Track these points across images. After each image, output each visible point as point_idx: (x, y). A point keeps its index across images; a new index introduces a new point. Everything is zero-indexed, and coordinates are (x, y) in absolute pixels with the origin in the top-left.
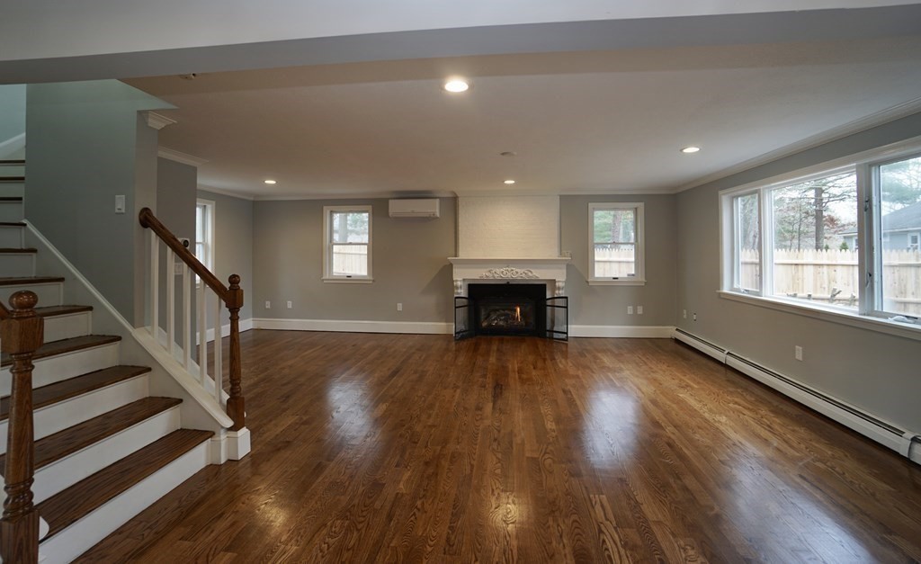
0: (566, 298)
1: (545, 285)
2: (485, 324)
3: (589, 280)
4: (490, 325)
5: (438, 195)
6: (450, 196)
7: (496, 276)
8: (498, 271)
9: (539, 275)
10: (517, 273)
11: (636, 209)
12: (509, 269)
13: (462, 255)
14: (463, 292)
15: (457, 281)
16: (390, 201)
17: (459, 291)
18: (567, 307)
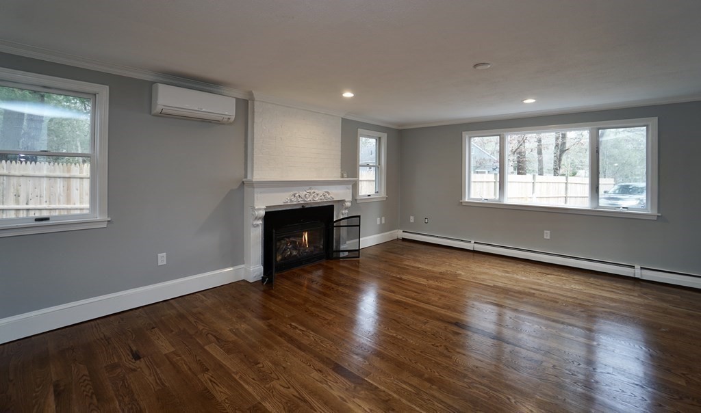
0: (359, 217)
1: (333, 206)
2: (279, 259)
4: (284, 258)
7: (300, 199)
8: (302, 194)
10: (318, 195)
11: (380, 138)
12: (312, 191)
13: (257, 176)
15: (259, 209)
18: (359, 226)
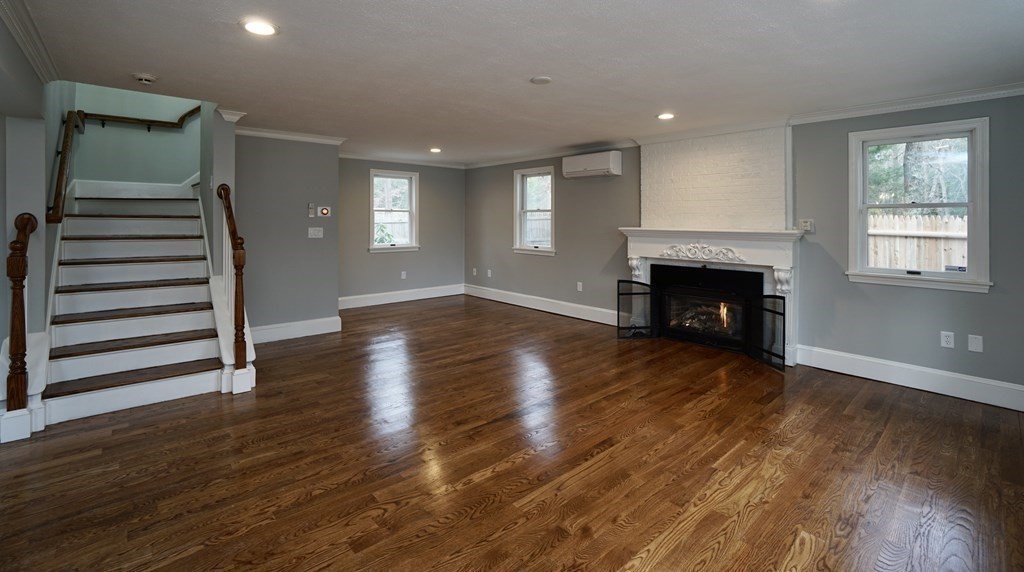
0: (784, 299)
1: (762, 274)
2: (673, 323)
3: (850, 271)
4: (680, 325)
5: (619, 146)
6: (630, 145)
7: (681, 254)
8: (683, 247)
9: (745, 257)
10: (711, 251)
11: (972, 133)
12: (698, 246)
13: (647, 224)
14: (643, 276)
15: (632, 259)
16: (564, 159)
17: (637, 273)
18: (783, 315)
